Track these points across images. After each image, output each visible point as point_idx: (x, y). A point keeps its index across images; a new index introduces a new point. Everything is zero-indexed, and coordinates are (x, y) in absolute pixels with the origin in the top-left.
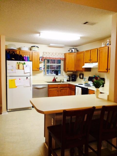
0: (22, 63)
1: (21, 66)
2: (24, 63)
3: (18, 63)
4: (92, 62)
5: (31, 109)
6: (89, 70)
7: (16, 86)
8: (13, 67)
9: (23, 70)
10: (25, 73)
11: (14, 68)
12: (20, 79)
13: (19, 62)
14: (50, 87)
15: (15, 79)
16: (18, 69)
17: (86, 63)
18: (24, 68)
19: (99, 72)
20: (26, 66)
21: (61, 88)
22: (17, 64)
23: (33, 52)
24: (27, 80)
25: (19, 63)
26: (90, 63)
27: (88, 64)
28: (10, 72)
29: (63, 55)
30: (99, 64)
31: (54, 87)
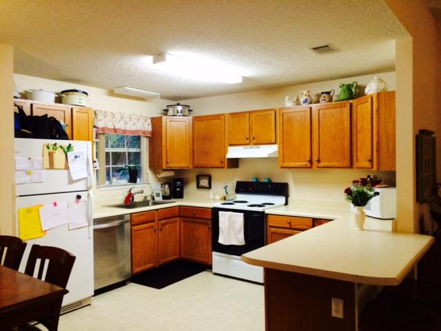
0: (61, 147)
1: (59, 156)
2: (69, 147)
3: (48, 148)
4: (255, 144)
5: (89, 305)
6: (234, 163)
7: (44, 230)
8: (32, 163)
9: (66, 171)
10: (71, 181)
11: (36, 165)
12: (55, 204)
13: (52, 142)
14: (136, 220)
15: (41, 205)
16: (48, 167)
17: (231, 145)
18: (70, 165)
19: (282, 167)
20: (76, 157)
21: (163, 221)
22: (47, 151)
23: (74, 110)
24: (79, 203)
25: (51, 148)
26: (249, 146)
27: (242, 147)
28: (22, 180)
29: (149, 121)
30: (283, 148)
31: (144, 220)
